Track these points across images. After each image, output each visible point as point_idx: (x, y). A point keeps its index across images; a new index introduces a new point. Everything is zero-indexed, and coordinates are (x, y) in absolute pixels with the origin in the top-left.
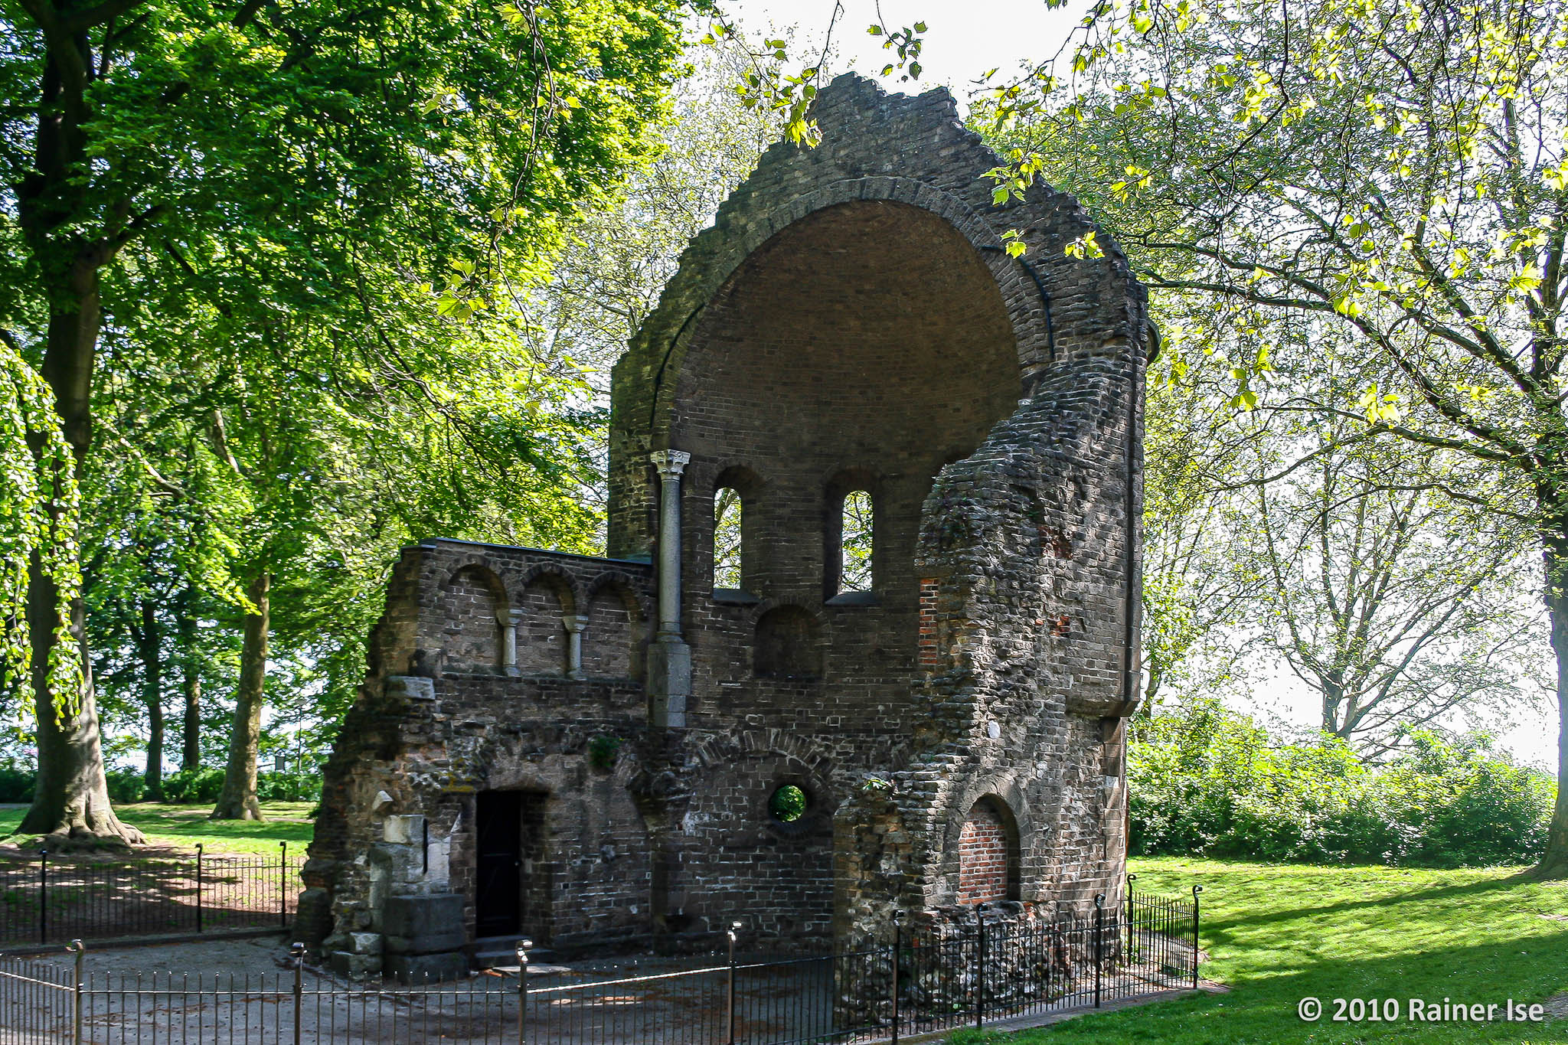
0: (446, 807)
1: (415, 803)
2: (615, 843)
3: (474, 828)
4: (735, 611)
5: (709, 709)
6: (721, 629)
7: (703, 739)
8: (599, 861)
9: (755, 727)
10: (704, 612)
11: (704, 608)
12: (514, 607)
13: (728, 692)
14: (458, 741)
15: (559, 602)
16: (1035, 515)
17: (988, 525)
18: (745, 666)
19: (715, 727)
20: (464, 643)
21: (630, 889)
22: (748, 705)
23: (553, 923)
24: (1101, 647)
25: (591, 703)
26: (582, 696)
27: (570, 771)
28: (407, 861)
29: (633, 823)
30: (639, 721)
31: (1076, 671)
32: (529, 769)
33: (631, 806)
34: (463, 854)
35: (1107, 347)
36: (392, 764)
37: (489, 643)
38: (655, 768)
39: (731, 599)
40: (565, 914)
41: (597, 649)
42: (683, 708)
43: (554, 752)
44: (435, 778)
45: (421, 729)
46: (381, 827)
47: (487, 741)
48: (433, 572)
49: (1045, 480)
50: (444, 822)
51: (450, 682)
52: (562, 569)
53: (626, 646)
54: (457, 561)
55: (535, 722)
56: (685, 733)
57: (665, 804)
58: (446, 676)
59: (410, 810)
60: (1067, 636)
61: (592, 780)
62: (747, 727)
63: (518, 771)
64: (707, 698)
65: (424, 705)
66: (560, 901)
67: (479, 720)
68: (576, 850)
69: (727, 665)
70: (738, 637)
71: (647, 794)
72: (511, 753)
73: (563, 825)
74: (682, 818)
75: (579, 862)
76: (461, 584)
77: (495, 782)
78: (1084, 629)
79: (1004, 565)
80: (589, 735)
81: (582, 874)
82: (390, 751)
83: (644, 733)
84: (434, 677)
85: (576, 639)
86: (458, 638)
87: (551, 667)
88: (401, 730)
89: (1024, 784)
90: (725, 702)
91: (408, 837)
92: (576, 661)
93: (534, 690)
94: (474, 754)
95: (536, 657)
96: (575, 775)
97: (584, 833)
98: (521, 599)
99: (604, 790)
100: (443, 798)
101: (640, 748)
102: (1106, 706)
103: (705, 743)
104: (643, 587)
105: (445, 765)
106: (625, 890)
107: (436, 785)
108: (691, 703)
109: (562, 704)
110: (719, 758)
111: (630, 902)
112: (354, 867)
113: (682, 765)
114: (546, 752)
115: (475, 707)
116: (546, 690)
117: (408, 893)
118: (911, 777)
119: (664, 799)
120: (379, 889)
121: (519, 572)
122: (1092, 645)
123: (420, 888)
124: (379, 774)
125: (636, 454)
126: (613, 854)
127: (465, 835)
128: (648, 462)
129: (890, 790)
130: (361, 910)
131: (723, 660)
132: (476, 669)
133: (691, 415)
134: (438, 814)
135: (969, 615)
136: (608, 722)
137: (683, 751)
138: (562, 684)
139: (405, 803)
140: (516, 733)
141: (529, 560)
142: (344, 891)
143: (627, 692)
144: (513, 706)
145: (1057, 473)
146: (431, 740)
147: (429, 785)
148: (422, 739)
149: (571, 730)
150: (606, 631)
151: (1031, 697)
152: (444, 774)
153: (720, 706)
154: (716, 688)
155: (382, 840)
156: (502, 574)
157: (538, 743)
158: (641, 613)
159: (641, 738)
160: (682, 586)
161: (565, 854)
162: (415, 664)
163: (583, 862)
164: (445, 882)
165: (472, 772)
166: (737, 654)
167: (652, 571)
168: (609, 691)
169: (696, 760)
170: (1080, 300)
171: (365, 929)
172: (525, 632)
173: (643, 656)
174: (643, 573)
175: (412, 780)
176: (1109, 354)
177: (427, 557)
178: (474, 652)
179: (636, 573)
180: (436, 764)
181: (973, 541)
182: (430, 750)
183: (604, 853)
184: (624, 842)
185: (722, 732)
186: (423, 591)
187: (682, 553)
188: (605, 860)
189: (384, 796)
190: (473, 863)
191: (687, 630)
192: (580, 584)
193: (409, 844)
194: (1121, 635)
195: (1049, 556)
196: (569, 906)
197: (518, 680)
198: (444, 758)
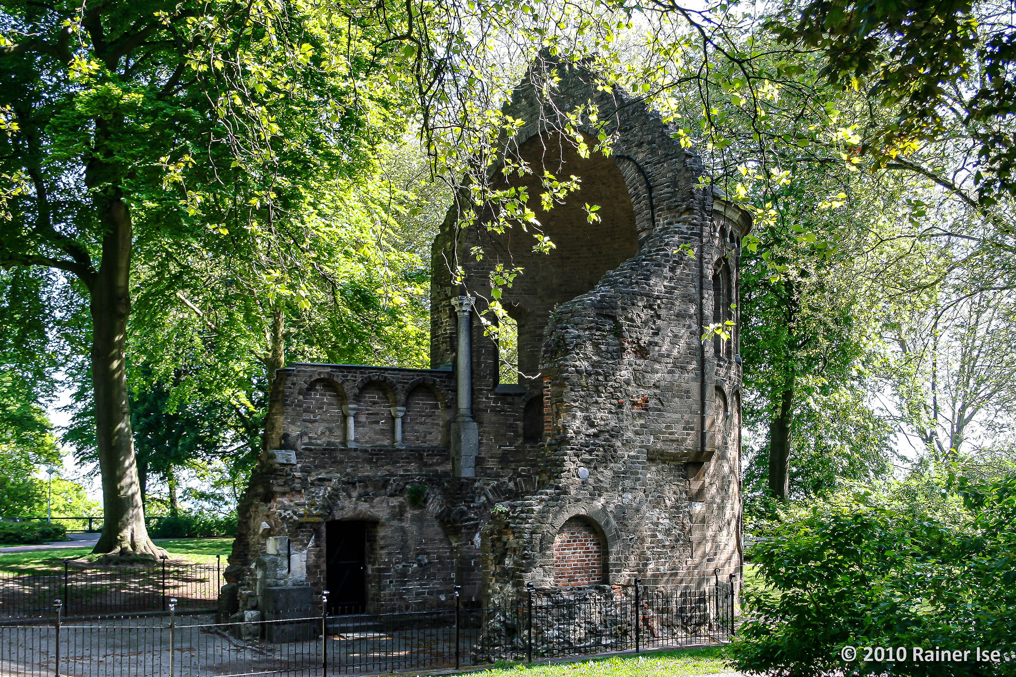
0: (303, 532)
1: (283, 529)
2: (428, 554)
3: (324, 545)
4: (509, 399)
5: (492, 464)
6: (500, 411)
7: (489, 484)
8: (415, 565)
9: (525, 476)
10: (487, 400)
11: (487, 398)
12: (351, 403)
13: (505, 454)
14: (313, 490)
15: (387, 398)
16: (618, 332)
17: (579, 340)
18: (517, 435)
19: (497, 476)
20: (320, 428)
21: (441, 584)
22: (520, 461)
23: (382, 605)
24: (678, 416)
25: (410, 463)
26: (402, 459)
27: (394, 507)
28: (277, 566)
29: (441, 541)
30: (446, 474)
31: (656, 433)
32: (363, 506)
33: (440, 529)
34: (316, 561)
35: (683, 217)
36: (269, 505)
37: (338, 427)
38: (454, 505)
39: (506, 391)
40: (391, 600)
41: (416, 427)
42: (473, 465)
43: (381, 495)
44: (295, 513)
45: (286, 483)
46: (265, 544)
47: (333, 489)
48: (294, 384)
49: (624, 309)
50: (302, 541)
51: (307, 453)
52: (386, 377)
53: (438, 425)
54: (311, 376)
55: (368, 477)
56: (475, 481)
57: (461, 528)
58: (304, 449)
59: (279, 533)
60: (646, 410)
61: (409, 513)
62: (520, 475)
63: (355, 508)
64: (491, 457)
65: (287, 469)
66: (387, 591)
67: (329, 476)
68: (398, 558)
69: (505, 435)
70: (512, 416)
71: (449, 522)
72: (350, 497)
73: (389, 542)
74: (473, 537)
75: (401, 567)
76: (317, 390)
77: (338, 515)
78: (662, 404)
79: (593, 366)
80: (407, 483)
81: (403, 574)
82: (268, 497)
83: (448, 482)
84: (296, 450)
85: (398, 422)
86: (316, 424)
87: (383, 440)
88: (272, 484)
89: (611, 507)
90: (504, 460)
91: (278, 551)
92: (399, 436)
93: (367, 456)
94: (324, 498)
95: (372, 434)
96: (397, 510)
97: (404, 547)
98: (358, 398)
99: (419, 520)
100: (300, 526)
101: (445, 491)
102: (685, 455)
103: (489, 487)
104: (447, 386)
105: (303, 505)
106: (436, 584)
107: (295, 518)
108: (479, 461)
109: (387, 464)
110: (500, 497)
111: (440, 592)
112: (250, 570)
113: (473, 502)
114: (376, 495)
115: (325, 468)
116: (375, 456)
117: (277, 585)
118: (522, 505)
119: (459, 524)
120: (261, 583)
121: (355, 381)
122: (669, 415)
123: (286, 582)
124: (263, 511)
125: (444, 300)
126: (426, 561)
127: (318, 549)
128: (450, 305)
129: (507, 514)
130: (253, 596)
131: (502, 431)
132: (329, 443)
133: (474, 273)
134: (297, 536)
135: (565, 400)
136: (423, 475)
137: (474, 492)
138: (388, 451)
139: (277, 529)
140: (354, 484)
141: (361, 373)
142: (244, 585)
143: (436, 455)
144: (352, 467)
145: (633, 304)
146: (293, 489)
147: (291, 518)
148: (287, 489)
149: (394, 481)
150: (423, 416)
151: (615, 451)
152: (301, 511)
153: (500, 462)
154: (497, 450)
155: (265, 552)
156: (343, 383)
157: (370, 489)
158: (446, 403)
159: (446, 484)
160: (472, 384)
161: (390, 561)
162: (283, 442)
163: (404, 566)
164: (303, 579)
165: (321, 509)
166: (511, 427)
167: (452, 375)
168: (422, 455)
169: (483, 498)
170: (668, 187)
171: (254, 608)
172: (363, 418)
173: (449, 430)
174: (446, 377)
175: (280, 514)
176: (684, 222)
177: (289, 375)
178: (327, 433)
179: (441, 377)
180: (297, 505)
181: (567, 352)
182: (293, 496)
183: (419, 561)
184: (434, 553)
185: (502, 480)
186: (287, 396)
187: (471, 362)
188: (420, 565)
189: (265, 525)
190: (324, 567)
191: (475, 413)
192: (399, 386)
193: (278, 555)
194: (696, 407)
195: (629, 357)
196: (394, 595)
197: (356, 450)
198: (302, 501)
